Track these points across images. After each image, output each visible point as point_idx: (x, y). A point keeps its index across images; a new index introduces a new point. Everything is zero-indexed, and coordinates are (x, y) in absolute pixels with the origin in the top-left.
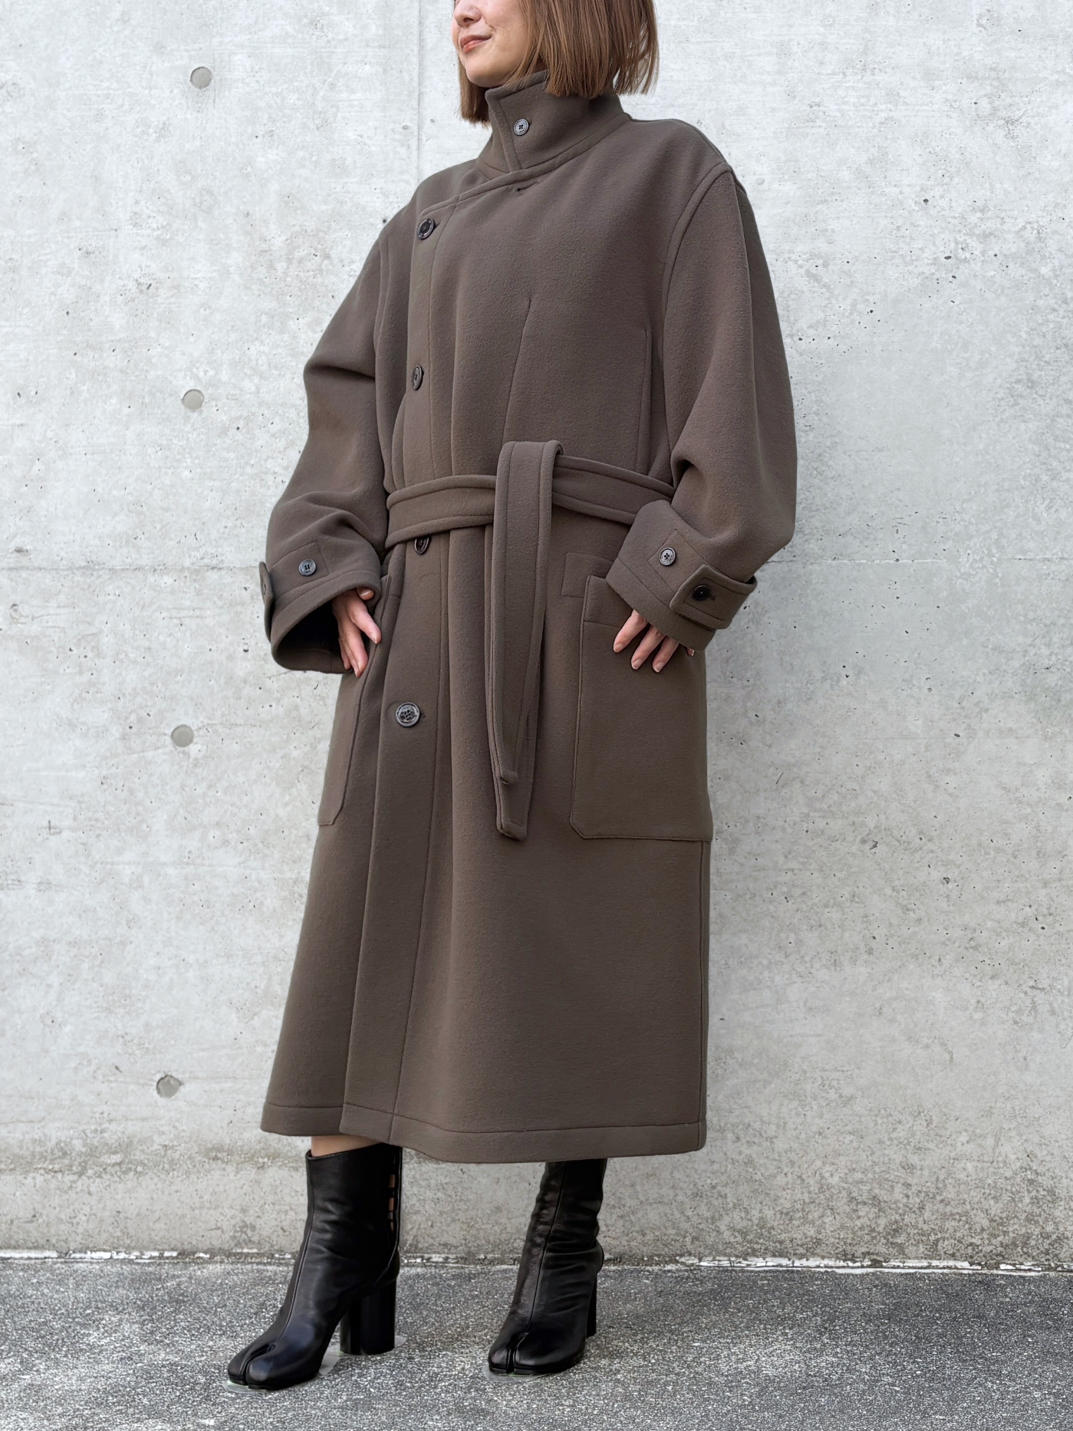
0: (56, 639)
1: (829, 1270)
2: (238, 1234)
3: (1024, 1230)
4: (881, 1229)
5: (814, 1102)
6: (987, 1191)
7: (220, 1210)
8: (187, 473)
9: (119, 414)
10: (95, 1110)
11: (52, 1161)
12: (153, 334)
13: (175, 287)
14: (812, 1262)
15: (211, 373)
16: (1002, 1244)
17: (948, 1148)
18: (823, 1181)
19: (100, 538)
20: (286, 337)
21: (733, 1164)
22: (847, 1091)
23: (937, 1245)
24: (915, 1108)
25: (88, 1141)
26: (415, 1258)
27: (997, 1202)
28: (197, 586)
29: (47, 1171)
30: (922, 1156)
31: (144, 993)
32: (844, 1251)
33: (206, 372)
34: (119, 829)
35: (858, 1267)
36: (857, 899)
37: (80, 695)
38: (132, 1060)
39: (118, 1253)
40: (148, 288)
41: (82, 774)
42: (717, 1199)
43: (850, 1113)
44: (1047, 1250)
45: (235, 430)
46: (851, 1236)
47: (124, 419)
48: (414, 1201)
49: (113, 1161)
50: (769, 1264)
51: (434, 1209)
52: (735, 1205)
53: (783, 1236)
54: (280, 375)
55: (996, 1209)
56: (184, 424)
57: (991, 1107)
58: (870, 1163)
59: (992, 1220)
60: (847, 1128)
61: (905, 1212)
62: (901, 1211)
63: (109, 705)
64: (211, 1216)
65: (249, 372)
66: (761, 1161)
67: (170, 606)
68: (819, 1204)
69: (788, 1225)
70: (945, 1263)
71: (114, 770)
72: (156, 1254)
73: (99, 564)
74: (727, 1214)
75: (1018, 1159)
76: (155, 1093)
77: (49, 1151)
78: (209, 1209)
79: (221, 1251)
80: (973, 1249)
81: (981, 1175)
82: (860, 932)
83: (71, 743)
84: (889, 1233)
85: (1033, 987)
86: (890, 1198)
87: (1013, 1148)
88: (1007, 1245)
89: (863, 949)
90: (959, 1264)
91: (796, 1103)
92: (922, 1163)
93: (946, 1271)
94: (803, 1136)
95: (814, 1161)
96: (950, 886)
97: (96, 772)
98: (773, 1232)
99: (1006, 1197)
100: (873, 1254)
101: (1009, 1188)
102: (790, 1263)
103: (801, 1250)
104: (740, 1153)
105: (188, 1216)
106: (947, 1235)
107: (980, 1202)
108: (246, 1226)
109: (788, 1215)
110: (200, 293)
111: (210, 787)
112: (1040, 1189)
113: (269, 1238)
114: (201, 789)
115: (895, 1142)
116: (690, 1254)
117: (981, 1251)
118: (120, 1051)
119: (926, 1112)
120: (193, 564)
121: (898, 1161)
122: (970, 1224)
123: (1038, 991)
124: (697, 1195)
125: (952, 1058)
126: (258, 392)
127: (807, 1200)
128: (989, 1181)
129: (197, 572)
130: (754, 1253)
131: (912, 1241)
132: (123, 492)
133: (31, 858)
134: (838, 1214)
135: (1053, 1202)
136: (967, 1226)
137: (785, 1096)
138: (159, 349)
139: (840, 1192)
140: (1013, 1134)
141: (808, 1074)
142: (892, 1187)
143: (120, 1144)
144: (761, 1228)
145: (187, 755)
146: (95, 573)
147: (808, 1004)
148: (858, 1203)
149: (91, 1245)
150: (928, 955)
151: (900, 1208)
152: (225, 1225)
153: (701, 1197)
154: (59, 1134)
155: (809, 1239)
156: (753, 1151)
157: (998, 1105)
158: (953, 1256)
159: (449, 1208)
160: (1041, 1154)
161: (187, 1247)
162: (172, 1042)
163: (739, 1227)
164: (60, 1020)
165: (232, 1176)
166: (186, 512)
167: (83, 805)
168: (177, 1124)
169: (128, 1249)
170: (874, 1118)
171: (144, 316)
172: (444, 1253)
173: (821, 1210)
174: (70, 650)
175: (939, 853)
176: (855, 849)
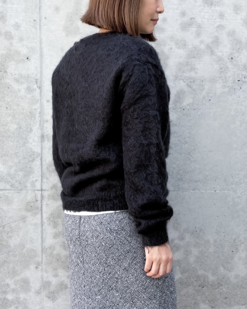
36: (196, 304)
96: (227, 300)
175: (224, 289)
176: (196, 288)
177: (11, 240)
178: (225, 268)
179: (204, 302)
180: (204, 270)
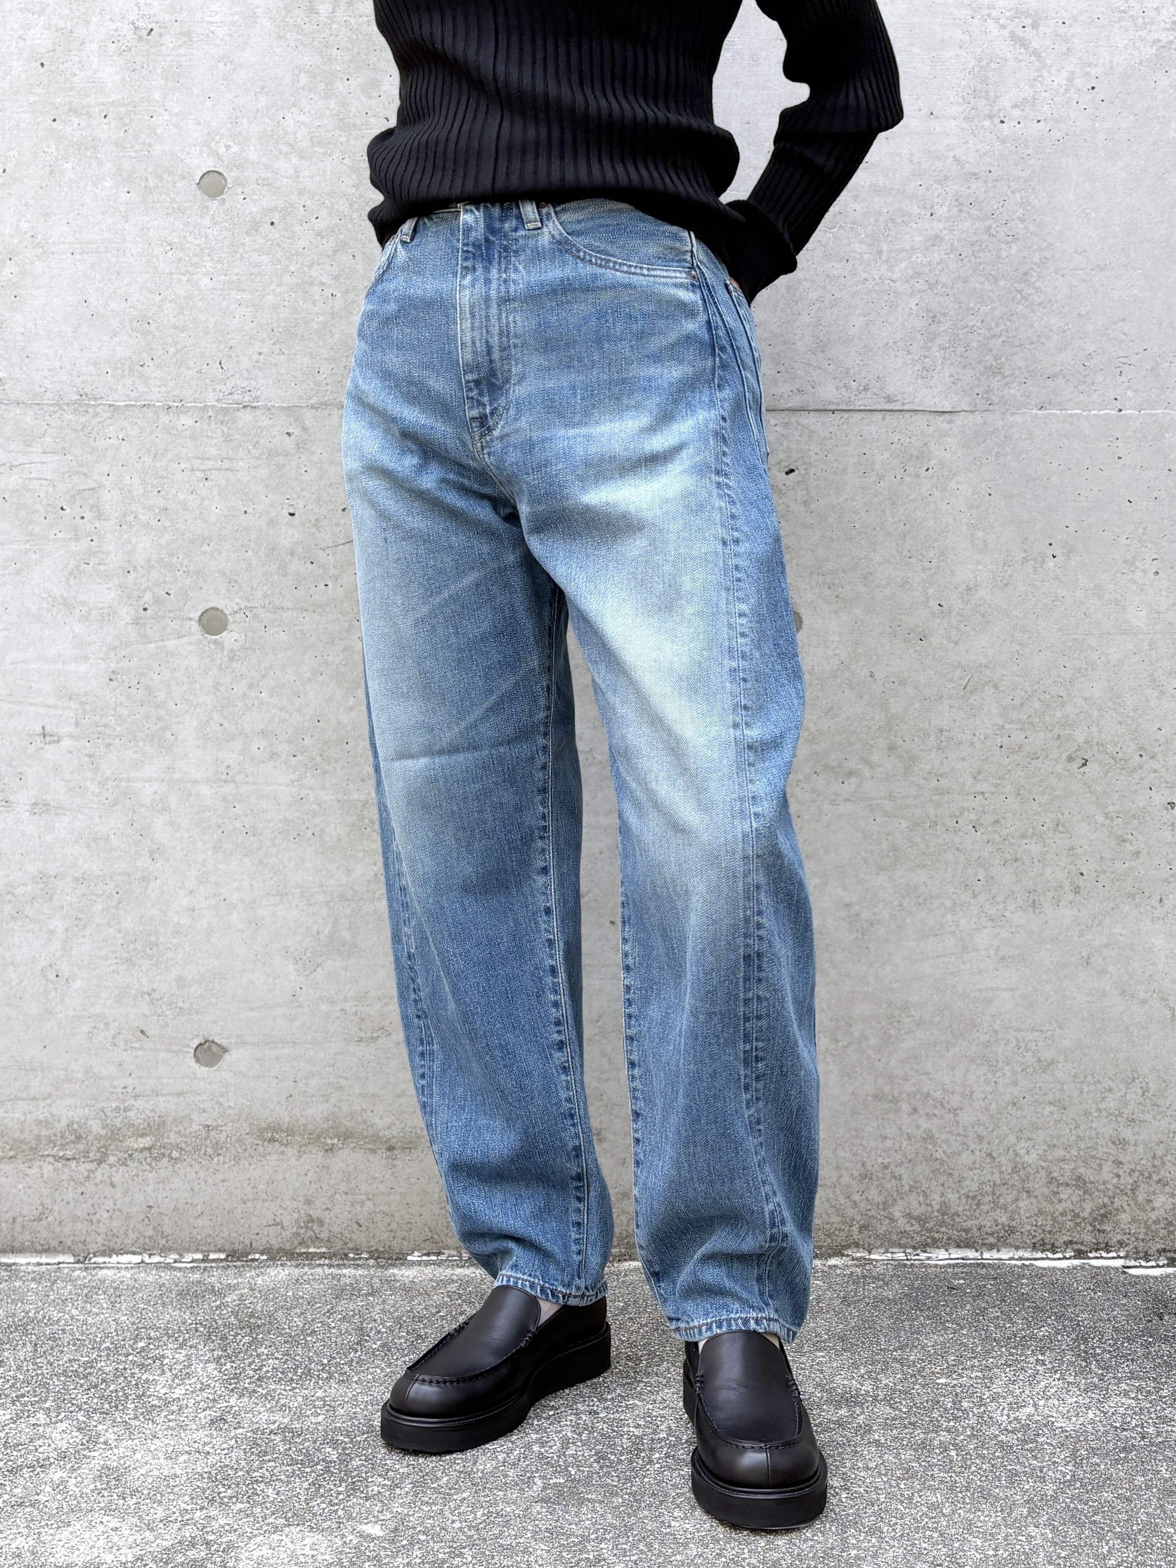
0: (42, 495)
1: (1027, 1263)
2: (303, 1231)
4: (1086, 1214)
5: (1006, 1068)
7: (279, 1201)
8: (206, 280)
9: (115, 201)
10: (116, 1083)
11: (63, 1147)
12: (157, 96)
13: (184, 34)
14: (1005, 1254)
15: (235, 149)
17: (1168, 1120)
18: (1018, 1159)
19: (95, 364)
20: (333, 103)
21: (910, 1139)
22: (1048, 1055)
24: (1129, 1074)
25: (108, 1121)
28: (225, 430)
29: (57, 1159)
30: (1137, 1129)
31: (175, 941)
32: (1043, 1240)
33: (228, 147)
34: (135, 737)
35: (1058, 1259)
37: (77, 567)
38: (162, 1022)
39: (150, 1255)
40: (149, 34)
41: (83, 668)
42: (890, 1180)
43: (1051, 1079)
45: (268, 225)
46: (1051, 1222)
47: (122, 209)
49: (142, 1146)
50: (952, 1256)
52: (911, 1187)
53: (970, 1223)
54: (325, 153)
56: (201, 217)
58: (1074, 1137)
60: (1047, 1098)
61: (1115, 1194)
62: (1110, 1193)
63: (116, 582)
64: (268, 1209)
65: (284, 149)
66: (943, 1137)
67: (190, 455)
68: (1013, 1185)
69: (975, 1211)
71: (125, 663)
72: (199, 1256)
73: (95, 399)
74: (902, 1198)
76: (193, 1062)
77: (59, 1135)
78: (264, 1201)
79: (280, 1250)
82: (1065, 868)
83: (68, 628)
84: (1095, 1219)
86: (1097, 1178)
89: (1068, 887)
91: (984, 1069)
92: (1136, 1137)
94: (994, 1106)
95: (1006, 1136)
97: (103, 665)
98: (957, 1219)
100: (1076, 1243)
102: (978, 1255)
103: (992, 1240)
104: (918, 1127)
105: (239, 1210)
108: (311, 1220)
109: (975, 1199)
110: (218, 42)
111: (251, 686)
113: (342, 1234)
114: (240, 688)
115: (1104, 1113)
116: (857, 1245)
118: (146, 1012)
119: (1141, 1078)
120: (218, 401)
121: (1107, 1136)
124: (866, 1176)
126: (298, 176)
127: (998, 1182)
129: (225, 411)
130: (935, 1244)
132: (124, 304)
133: (21, 773)
134: (1036, 1197)
137: (972, 1061)
138: (166, 117)
139: (1038, 1172)
141: (1000, 1035)
142: (1100, 1165)
143: (149, 1125)
144: (943, 1215)
145: (219, 644)
146: (90, 410)
147: (1000, 953)
148: (1059, 1185)
149: (117, 1247)
150: (1147, 894)
151: (1109, 1190)
152: (287, 1220)
153: (871, 1178)
154: (71, 1114)
155: (1000, 1227)
156: (933, 1125)
161: (237, 1247)
162: (213, 1000)
163: (916, 1213)
164: (67, 974)
165: (293, 1160)
166: (207, 333)
167: (88, 707)
168: (221, 1099)
169: (164, 1251)
170: (1078, 1086)
171: (144, 72)
173: (1015, 1192)
174: (62, 509)
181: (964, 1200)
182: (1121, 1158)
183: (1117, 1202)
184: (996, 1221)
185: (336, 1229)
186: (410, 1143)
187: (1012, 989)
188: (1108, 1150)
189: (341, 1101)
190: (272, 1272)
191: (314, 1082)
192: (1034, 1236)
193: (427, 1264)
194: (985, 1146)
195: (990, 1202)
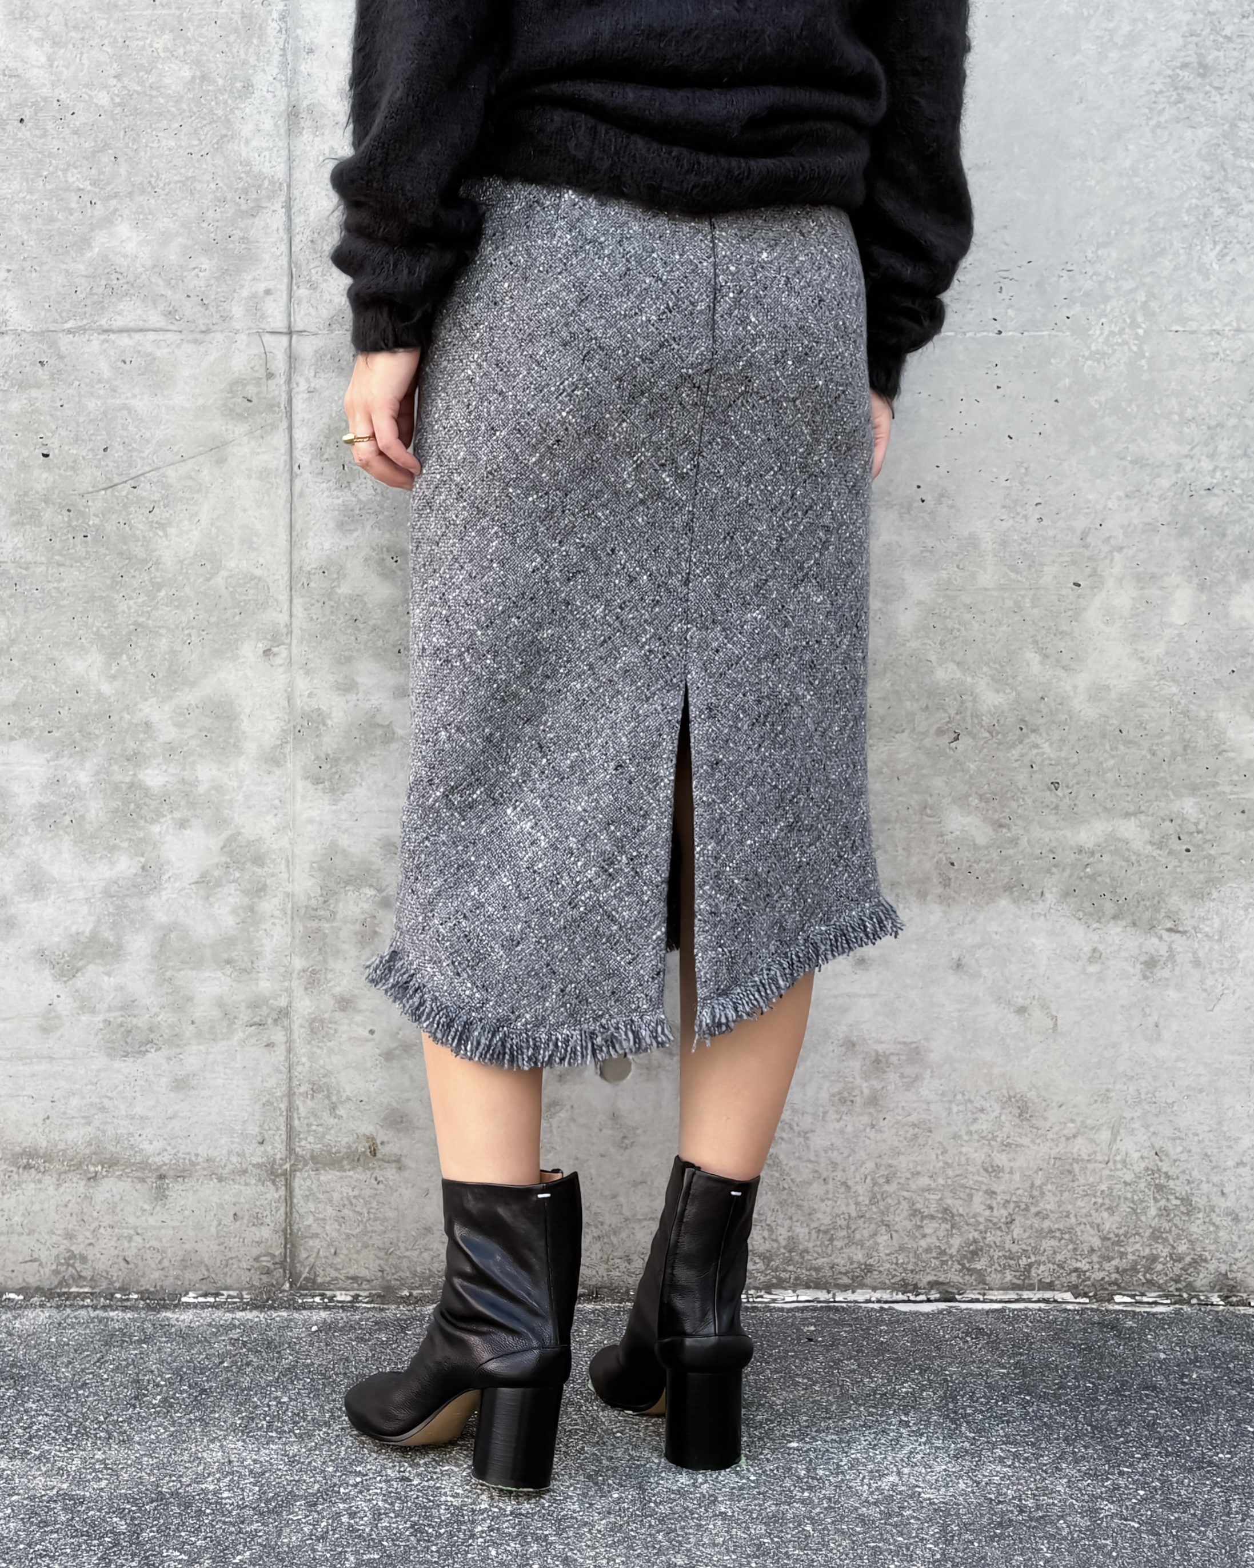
1: (886, 1306)
2: (63, 1268)
3: (1147, 1251)
4: (953, 1251)
5: (866, 1086)
6: (1100, 1201)
7: (36, 1236)
14: (860, 1296)
16: (1117, 1268)
17: (1049, 1144)
22: (912, 1071)
23: (1029, 1272)
24: (1005, 1092)
26: (313, 1296)
27: (1112, 1214)
30: (1012, 1155)
32: (903, 1280)
35: (921, 1302)
36: (929, 811)
43: (915, 1099)
44: (1180, 1276)
45: (17, 123)
46: (913, 1260)
48: (310, 1221)
50: (802, 1298)
51: (338, 1231)
53: (820, 1261)
55: (1110, 1223)
57: (1108, 1090)
58: (941, 1164)
59: (1104, 1239)
60: (911, 1119)
61: (987, 1228)
62: (981, 1227)
64: (24, 1243)
66: (792, 1163)
68: (870, 1218)
69: (827, 1247)
70: (1040, 1295)
75: (1142, 1157)
78: (20, 1234)
79: (40, 1291)
80: (1079, 1277)
81: (1091, 1180)
82: (933, 857)
84: (964, 1257)
85: (1170, 930)
86: (967, 1210)
87: (1136, 1143)
88: (1125, 1271)
89: (935, 880)
90: (1059, 1296)
91: (841, 1087)
92: (1012, 1164)
93: (1042, 1305)
94: (850, 1129)
95: (863, 1163)
96: (1059, 793)
98: (807, 1257)
99: (1124, 1208)
100: (943, 1283)
101: (1129, 1195)
102: (830, 1297)
103: (846, 1280)
106: (1044, 1258)
107: (1088, 1215)
108: (74, 1257)
109: (827, 1234)
112: (1171, 1197)
113: (107, 1272)
115: (976, 1137)
117: (1089, 1279)
119: (1018, 1098)
121: (979, 1162)
122: (1074, 1243)
123: (1178, 935)
125: (1056, 1024)
127: (854, 1214)
128: (1104, 1187)
130: (780, 1284)
131: (996, 1266)
134: (896, 1231)
135: (1188, 1214)
136: (1070, 1247)
137: (825, 1077)
139: (899, 1203)
140: (1136, 1125)
141: (858, 1049)
142: (971, 1196)
144: (790, 1252)
148: (923, 1218)
150: (1026, 887)
151: (980, 1223)
152: (45, 1256)
155: (855, 1265)
156: (782, 1150)
157: (1118, 1087)
158: (1050, 1287)
159: (358, 1230)
160: (1175, 1150)
163: (762, 1250)
165: (51, 1191)
170: (947, 1105)
172: (353, 1289)
173: (873, 1226)
175: (1046, 748)
176: (927, 742)
177: (166, 535)
178: (1046, 656)
179: (961, 801)
180: (958, 664)
181: (814, 1235)
182: (995, 1187)
183: (990, 1238)
184: (850, 1258)
185: (100, 1266)
186: (184, 1170)
187: (872, 996)
188: (980, 1179)
189: (104, 1123)
190: (30, 1314)
191: (75, 1101)
192: (894, 1276)
193: (204, 1306)
194: (839, 1175)
195: (844, 1237)
